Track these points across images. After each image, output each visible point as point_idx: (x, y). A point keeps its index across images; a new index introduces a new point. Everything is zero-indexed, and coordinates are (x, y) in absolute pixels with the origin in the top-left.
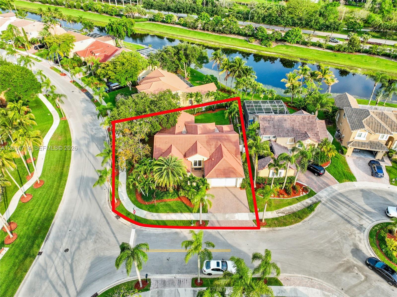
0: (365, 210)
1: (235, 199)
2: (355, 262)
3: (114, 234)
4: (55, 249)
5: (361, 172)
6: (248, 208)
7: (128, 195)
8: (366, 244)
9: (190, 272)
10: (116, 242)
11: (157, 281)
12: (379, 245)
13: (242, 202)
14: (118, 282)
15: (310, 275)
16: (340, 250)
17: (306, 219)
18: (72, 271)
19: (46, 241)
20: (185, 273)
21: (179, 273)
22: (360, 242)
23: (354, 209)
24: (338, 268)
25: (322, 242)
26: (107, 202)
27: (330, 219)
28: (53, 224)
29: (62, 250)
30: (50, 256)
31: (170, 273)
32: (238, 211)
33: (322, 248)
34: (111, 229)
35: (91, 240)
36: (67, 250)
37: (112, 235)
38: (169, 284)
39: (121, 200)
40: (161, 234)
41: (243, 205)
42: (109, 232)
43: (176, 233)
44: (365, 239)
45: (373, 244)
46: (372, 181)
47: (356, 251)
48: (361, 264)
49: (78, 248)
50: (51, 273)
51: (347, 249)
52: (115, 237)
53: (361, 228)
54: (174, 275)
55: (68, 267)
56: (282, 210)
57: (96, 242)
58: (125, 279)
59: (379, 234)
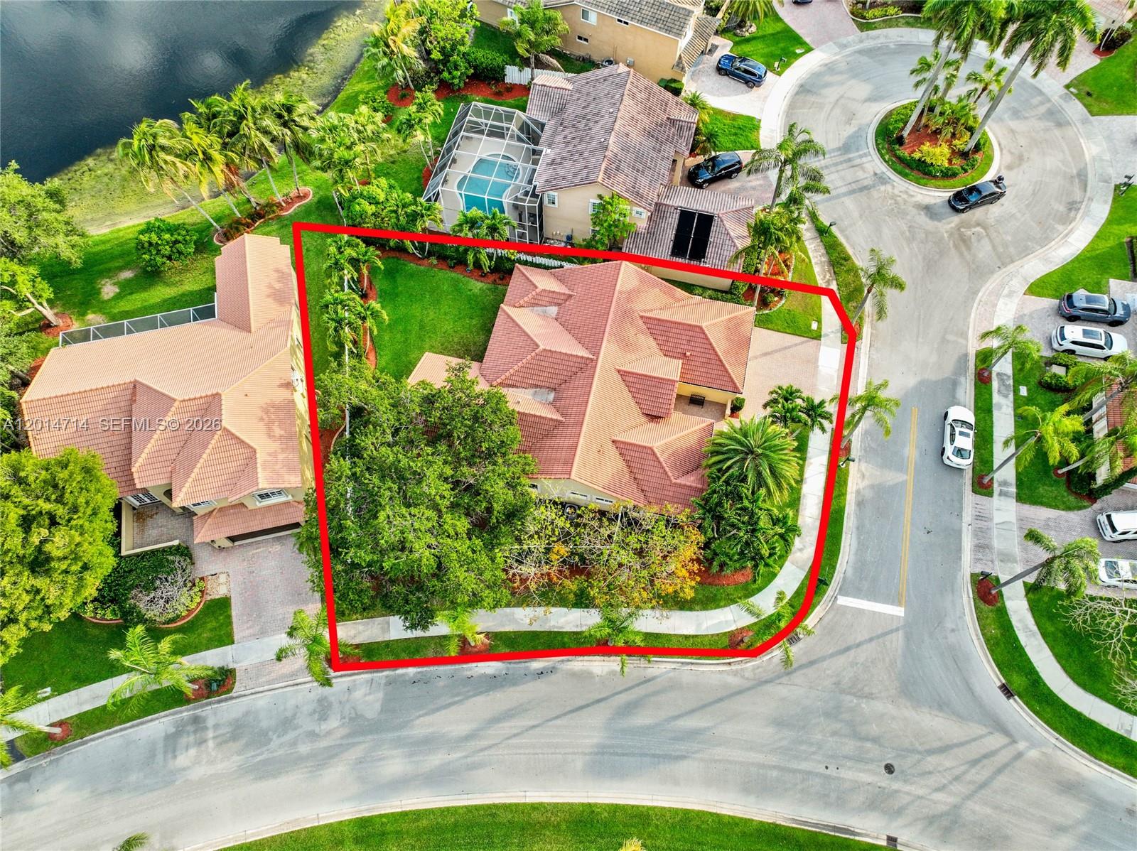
0: (839, 149)
1: (777, 356)
2: (953, 225)
3: (848, 649)
4: (878, 802)
5: (735, 97)
6: (808, 341)
7: (718, 607)
8: (917, 190)
9: (960, 494)
10: (874, 643)
11: (977, 560)
12: (925, 174)
13: (789, 347)
14: (976, 642)
15: (974, 300)
16: (927, 233)
17: (850, 251)
18: (944, 749)
19: (853, 833)
20: (961, 504)
21: (960, 516)
22: (912, 196)
23: (836, 164)
24: (961, 255)
25: (907, 250)
26: (734, 667)
27: (856, 214)
28: (795, 821)
29: (884, 780)
30: (899, 812)
31: (960, 532)
32: (813, 362)
33: (920, 257)
34: (832, 655)
35: (863, 706)
36: (889, 769)
37: (852, 653)
38: (984, 537)
39: (733, 628)
40: (859, 538)
41: (798, 347)
42: (842, 660)
43: (860, 504)
44: (907, 185)
45: (923, 181)
46: (766, 97)
47: (928, 209)
48: (956, 219)
49: (876, 740)
50: (944, 800)
51: (923, 219)
52: (858, 645)
53: (882, 179)
54: (965, 526)
55: (932, 760)
56: (820, 281)
57: (870, 694)
58: (970, 625)
59: (901, 160)
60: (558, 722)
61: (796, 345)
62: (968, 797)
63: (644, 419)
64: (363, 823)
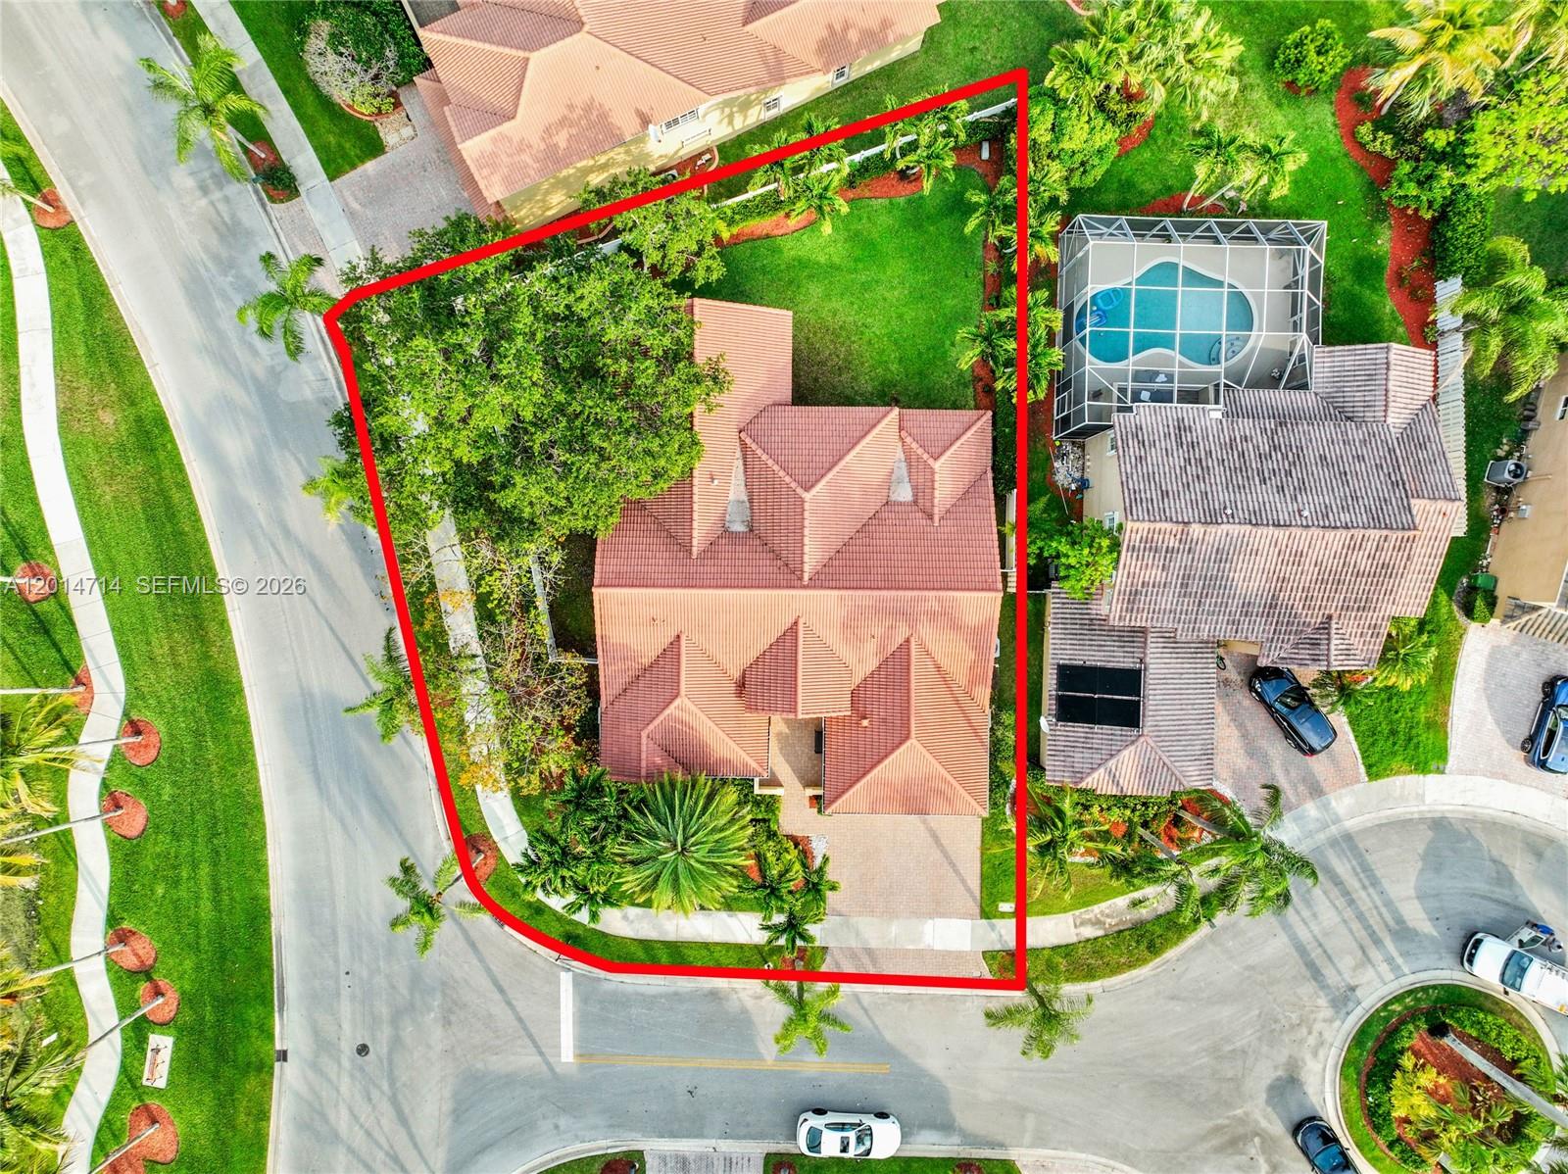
0: (1400, 921)
1: (937, 855)
2: (1264, 1124)
3: (501, 990)
4: (324, 1045)
5: (1490, 723)
6: (974, 899)
7: (520, 814)
8: (1331, 1062)
9: (760, 1136)
10: (516, 1023)
11: (663, 1159)
12: (1369, 1076)
13: (957, 872)
14: (548, 1157)
15: (1113, 1157)
16: (1237, 1082)
17: (1171, 953)
18: (403, 1120)
19: (281, 1010)
20: (744, 1137)
21: (726, 1136)
22: (1315, 1054)
23: (1361, 917)
24: (1203, 1138)
25: (1194, 1048)
27: (1253, 959)
28: (279, 941)
29: (348, 1048)
30: (315, 1066)
31: (700, 1135)
32: (940, 909)
33: (1182, 1070)
34: (488, 971)
35: (432, 1015)
36: (363, 1050)
37: (497, 996)
38: (699, 1169)
39: (496, 838)
40: (661, 996)
41: (960, 886)
42: (485, 983)
43: (714, 994)
44: (1338, 1043)
45: (1352, 1072)
46: (1505, 777)
47: (1289, 1083)
48: (1278, 1129)
49: (396, 1042)
50: (342, 1121)
51: (1264, 1073)
52: (509, 1003)
53: (1343, 1000)
54: (713, 1142)
55: (385, 1106)
56: (1097, 909)
57: (449, 1023)
58: (569, 1150)
59: (1393, 1032)
60: (327, 632)
61: (963, 882)
62: (351, 1150)
63: (737, 674)
64: (161, 422)
